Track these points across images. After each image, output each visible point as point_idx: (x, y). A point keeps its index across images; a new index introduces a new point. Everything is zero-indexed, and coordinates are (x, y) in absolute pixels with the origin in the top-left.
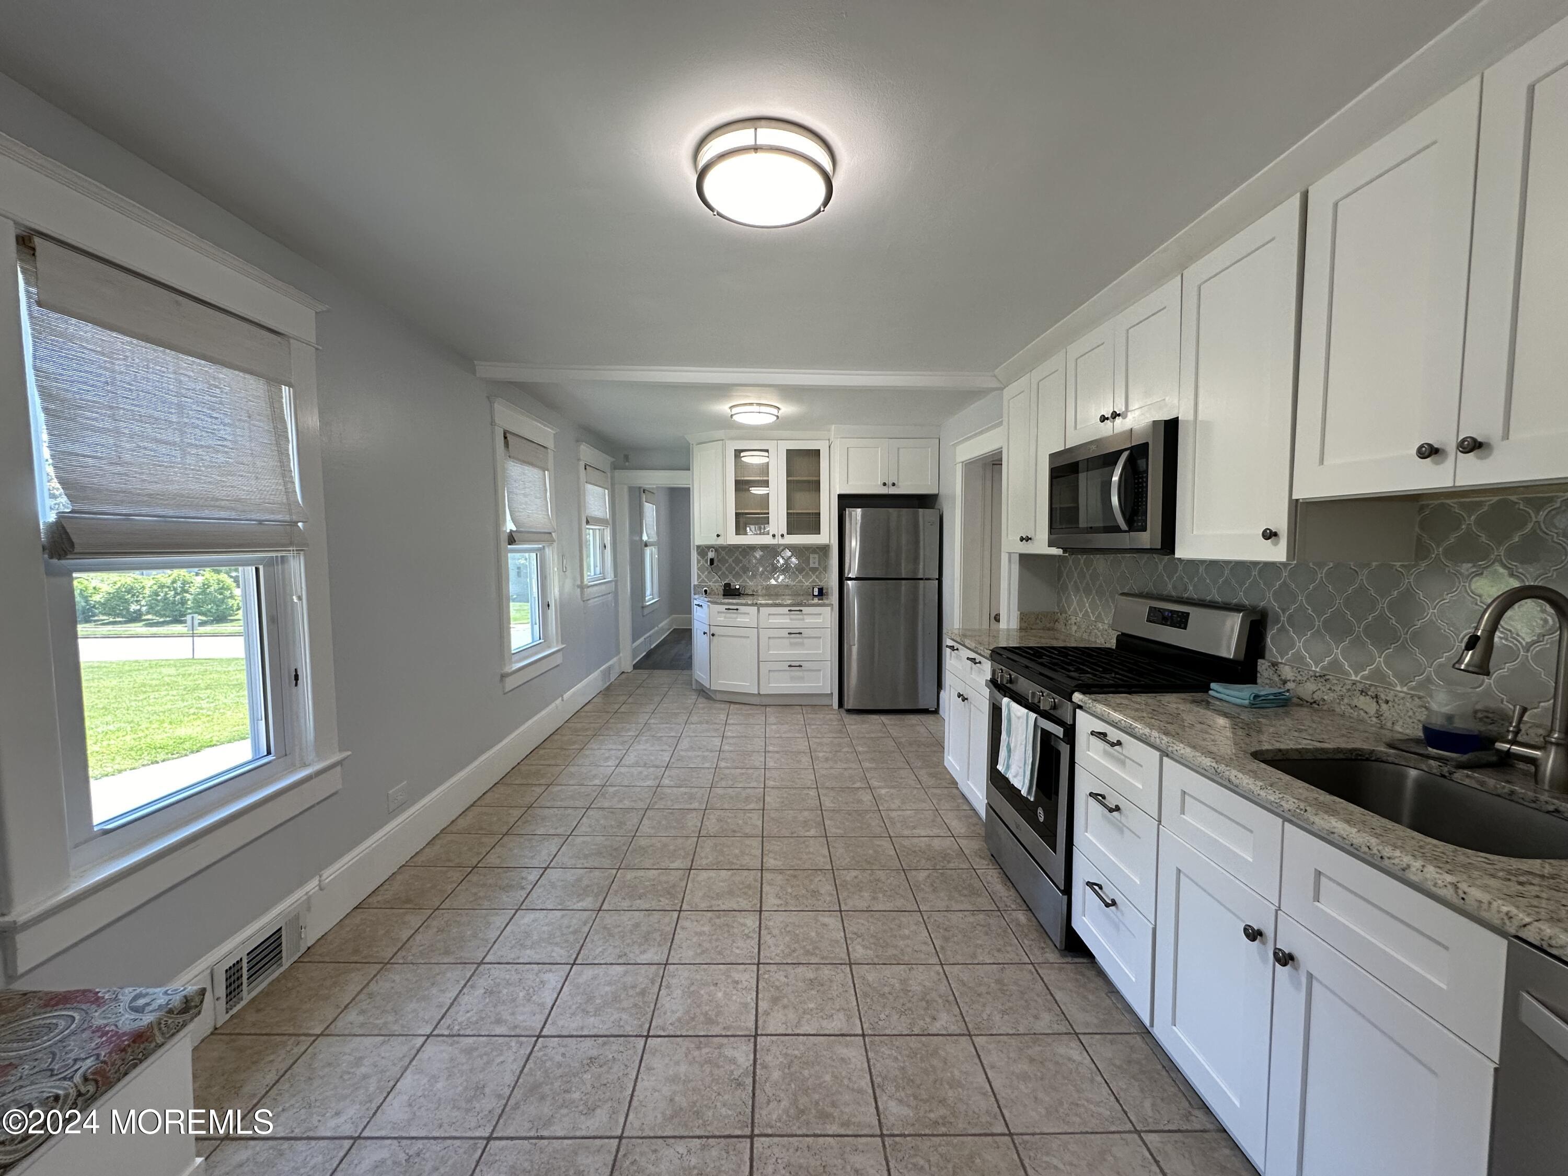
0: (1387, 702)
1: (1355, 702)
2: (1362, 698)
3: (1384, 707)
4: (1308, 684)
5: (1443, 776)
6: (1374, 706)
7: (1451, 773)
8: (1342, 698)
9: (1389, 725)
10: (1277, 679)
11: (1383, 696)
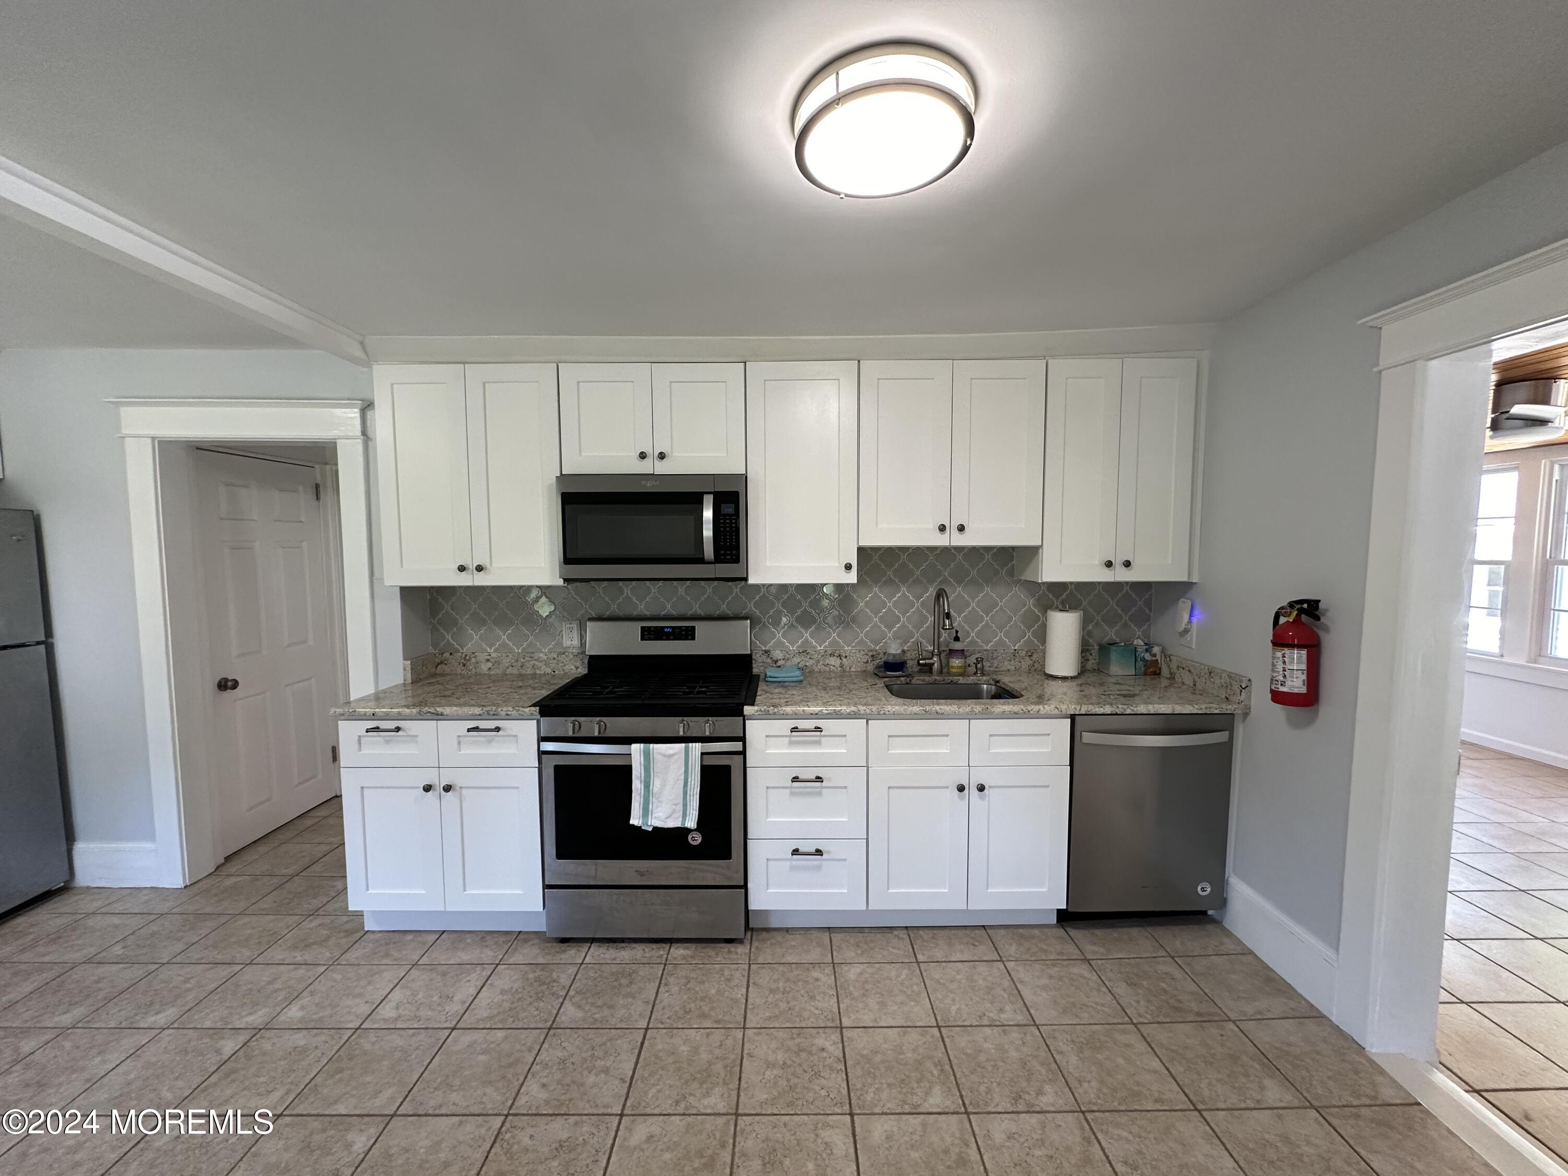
0: (846, 657)
1: (827, 662)
2: (831, 658)
3: (844, 660)
4: (795, 658)
5: (907, 683)
6: (839, 661)
7: (910, 681)
8: (818, 661)
9: (848, 669)
10: (769, 661)
11: (844, 655)
